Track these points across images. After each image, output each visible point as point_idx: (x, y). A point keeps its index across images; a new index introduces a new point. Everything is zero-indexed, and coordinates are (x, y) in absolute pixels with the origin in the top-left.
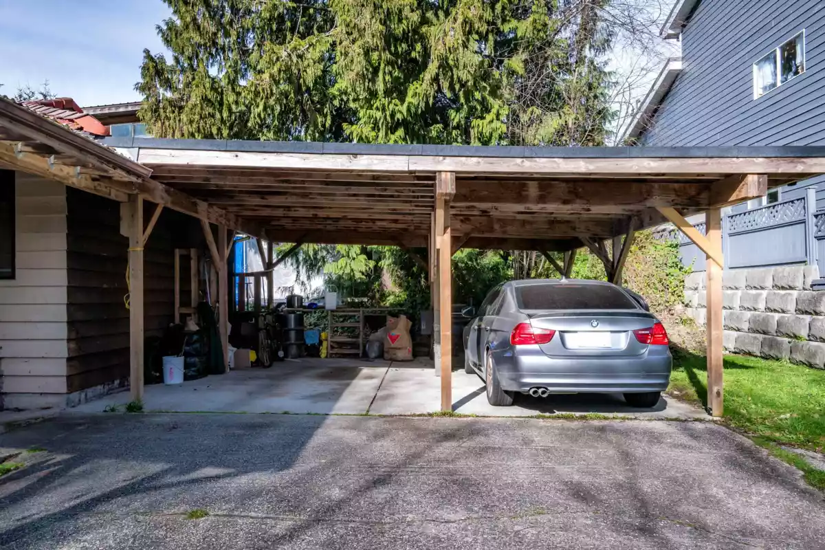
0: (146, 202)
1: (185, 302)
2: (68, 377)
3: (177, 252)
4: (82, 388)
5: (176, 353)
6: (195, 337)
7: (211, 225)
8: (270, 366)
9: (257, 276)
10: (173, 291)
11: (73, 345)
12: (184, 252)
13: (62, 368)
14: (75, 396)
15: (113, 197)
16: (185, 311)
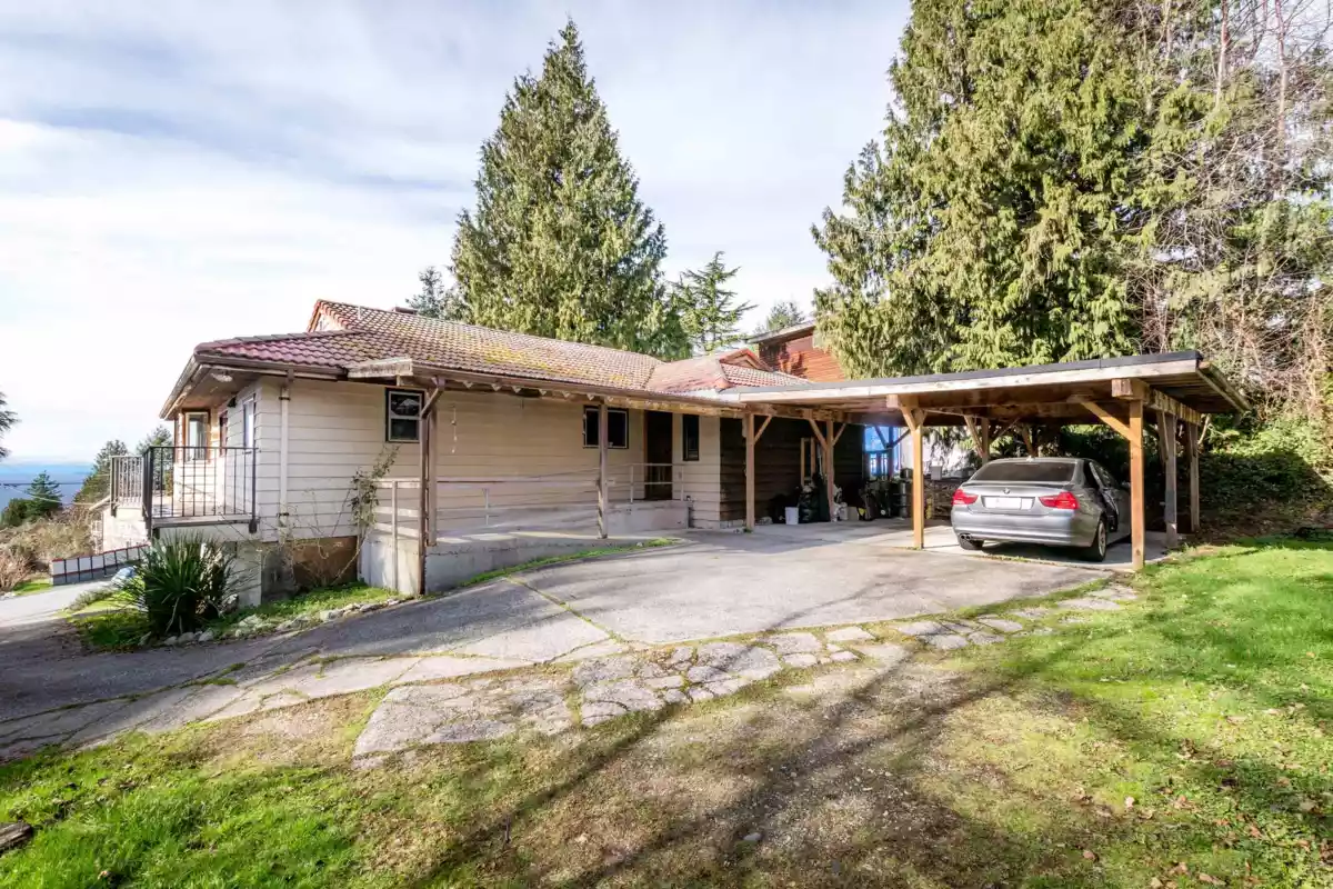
0: (756, 417)
1: (807, 474)
2: (721, 513)
3: (803, 441)
4: (730, 519)
5: (794, 506)
6: (807, 496)
7: (817, 422)
8: (871, 520)
9: (879, 454)
10: (799, 466)
11: (724, 496)
12: (807, 440)
13: (717, 508)
14: (726, 523)
15: (735, 417)
16: (808, 479)
